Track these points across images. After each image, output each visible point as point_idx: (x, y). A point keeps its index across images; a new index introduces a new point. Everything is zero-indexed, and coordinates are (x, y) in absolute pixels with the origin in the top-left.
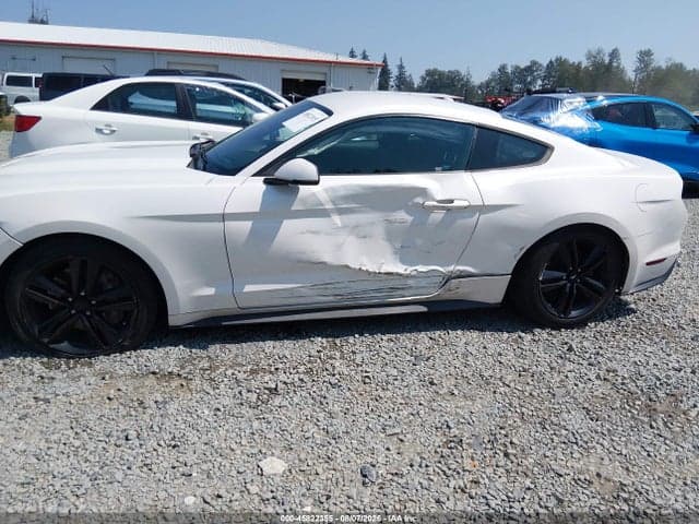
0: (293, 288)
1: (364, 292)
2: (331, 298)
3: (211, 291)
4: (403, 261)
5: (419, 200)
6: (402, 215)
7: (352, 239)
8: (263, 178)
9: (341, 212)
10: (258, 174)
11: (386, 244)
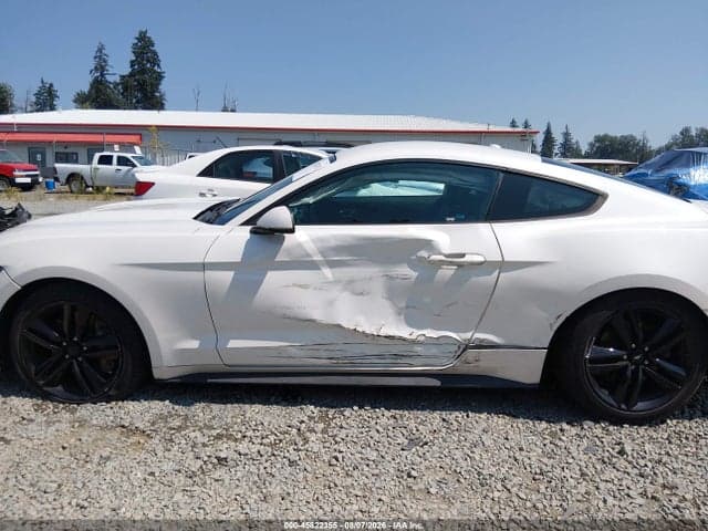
0: (281, 347)
2: (324, 361)
4: (410, 323)
5: (424, 254)
6: (405, 271)
7: (345, 295)
8: (249, 228)
9: (332, 264)
10: (246, 223)
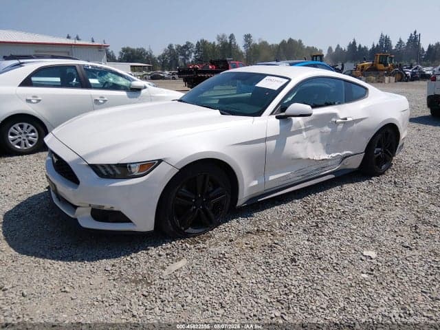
0: (287, 175)
1: (312, 171)
2: (301, 177)
3: (255, 183)
4: (328, 153)
5: (334, 120)
6: (327, 129)
7: (309, 144)
8: (275, 116)
9: (306, 130)
10: (272, 114)
11: (320, 144)
